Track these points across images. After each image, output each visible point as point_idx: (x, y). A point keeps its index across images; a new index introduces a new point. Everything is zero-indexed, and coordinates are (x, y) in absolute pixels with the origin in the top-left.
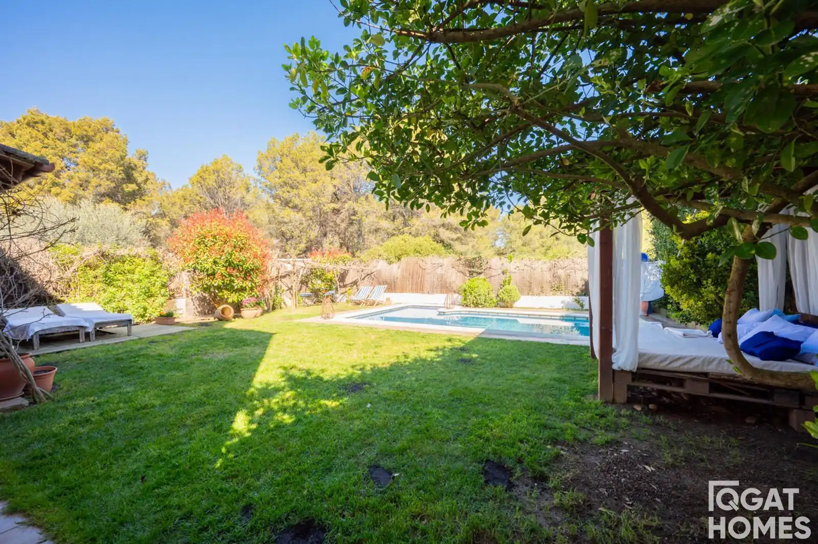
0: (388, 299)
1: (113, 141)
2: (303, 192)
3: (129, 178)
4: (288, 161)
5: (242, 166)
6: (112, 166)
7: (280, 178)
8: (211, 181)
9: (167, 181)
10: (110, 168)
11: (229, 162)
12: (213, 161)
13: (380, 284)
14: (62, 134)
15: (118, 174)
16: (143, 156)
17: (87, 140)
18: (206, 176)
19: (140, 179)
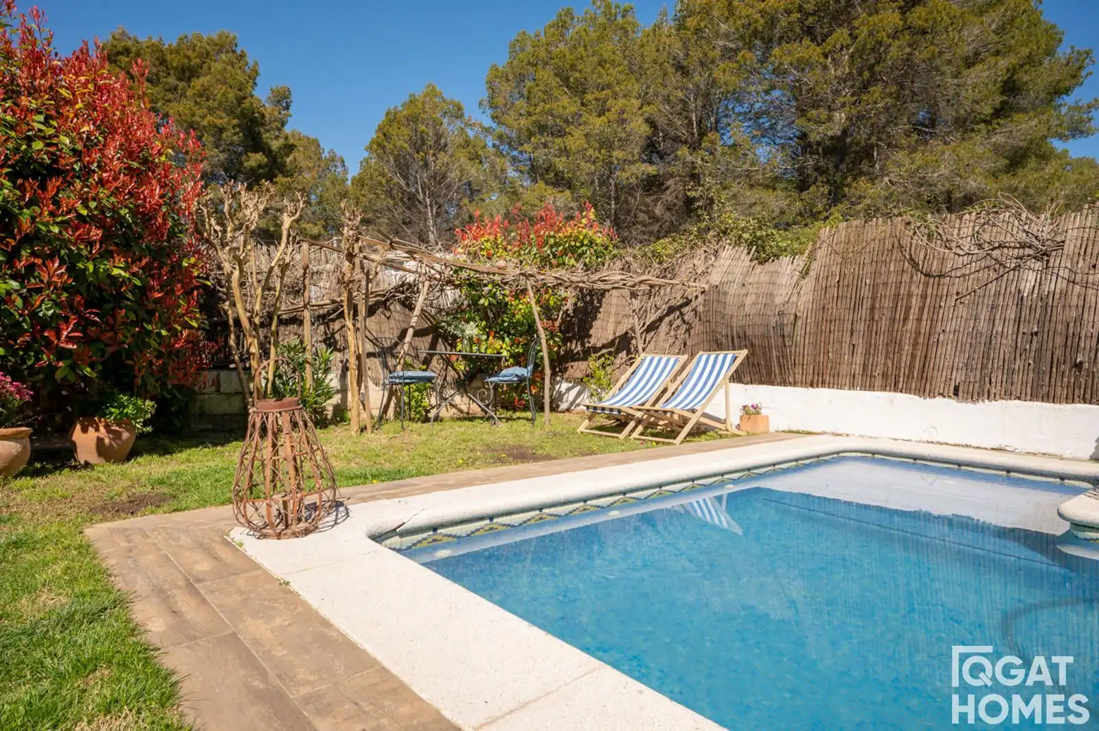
0: (751, 412)
1: (225, 69)
2: (575, 140)
3: (255, 142)
4: (546, 75)
5: (463, 105)
6: (223, 120)
7: (530, 114)
8: (401, 139)
9: (339, 153)
10: (218, 122)
11: (436, 100)
12: (407, 99)
13: (719, 346)
14: (154, 70)
15: (232, 136)
16: (283, 99)
17: (188, 73)
18: (393, 131)
19: (275, 145)
